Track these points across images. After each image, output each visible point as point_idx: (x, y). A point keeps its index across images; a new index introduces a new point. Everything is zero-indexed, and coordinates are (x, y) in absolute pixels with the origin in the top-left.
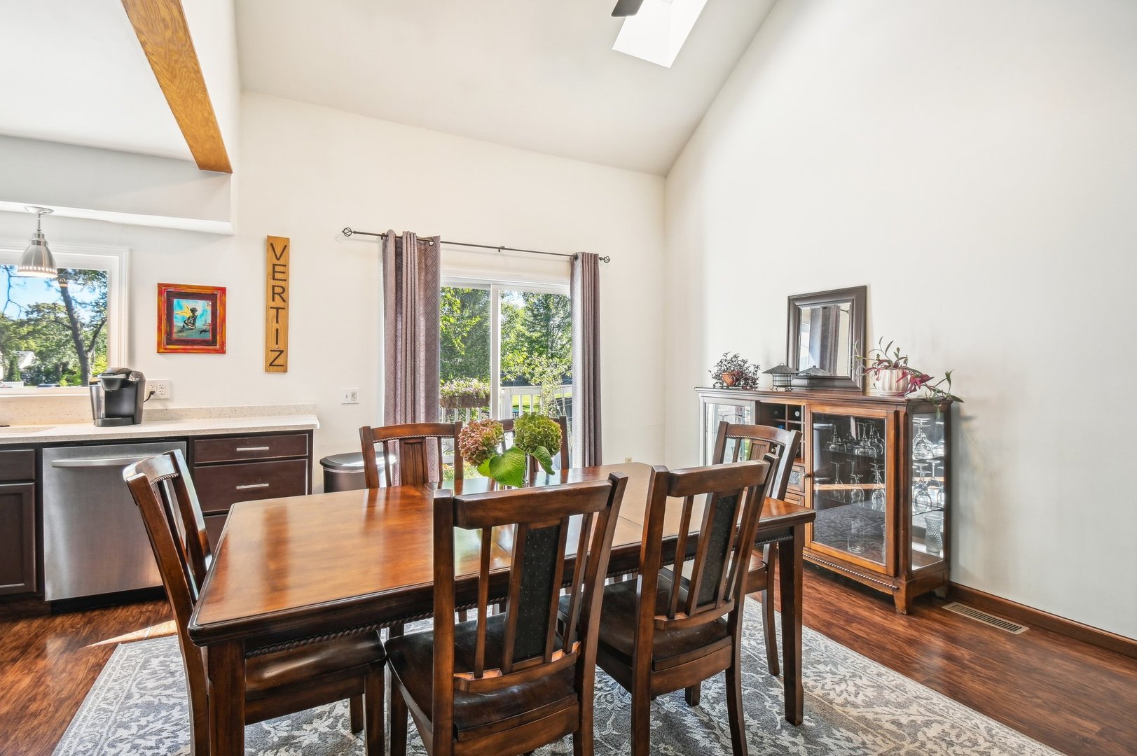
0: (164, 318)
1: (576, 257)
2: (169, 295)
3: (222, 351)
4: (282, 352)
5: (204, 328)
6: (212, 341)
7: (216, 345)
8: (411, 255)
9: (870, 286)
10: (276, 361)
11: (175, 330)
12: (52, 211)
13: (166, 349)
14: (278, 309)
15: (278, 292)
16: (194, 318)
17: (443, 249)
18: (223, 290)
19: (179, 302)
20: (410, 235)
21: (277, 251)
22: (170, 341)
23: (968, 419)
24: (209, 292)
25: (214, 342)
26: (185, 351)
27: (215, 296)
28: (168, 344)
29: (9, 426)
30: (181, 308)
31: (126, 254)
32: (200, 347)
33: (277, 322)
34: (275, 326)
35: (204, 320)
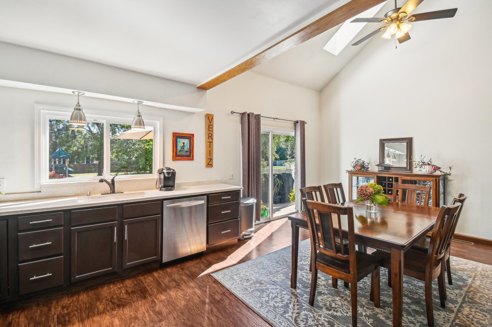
0: (175, 146)
1: (297, 122)
2: (177, 136)
3: (193, 159)
4: (211, 159)
5: (187, 150)
6: (189, 156)
7: (191, 157)
8: (253, 121)
9: (414, 137)
10: (209, 164)
11: (178, 151)
12: (143, 102)
13: (175, 159)
14: (210, 142)
15: (210, 136)
16: (184, 146)
17: (262, 119)
18: (193, 135)
19: (179, 140)
20: (253, 114)
21: (209, 119)
22: (177, 156)
23: (451, 181)
24: (189, 136)
25: (190, 156)
26: (181, 160)
27: (190, 137)
28: (176, 157)
29: (123, 193)
30: (180, 142)
31: (162, 120)
32: (186, 158)
33: (210, 148)
34: (209, 149)
35: (187, 147)
